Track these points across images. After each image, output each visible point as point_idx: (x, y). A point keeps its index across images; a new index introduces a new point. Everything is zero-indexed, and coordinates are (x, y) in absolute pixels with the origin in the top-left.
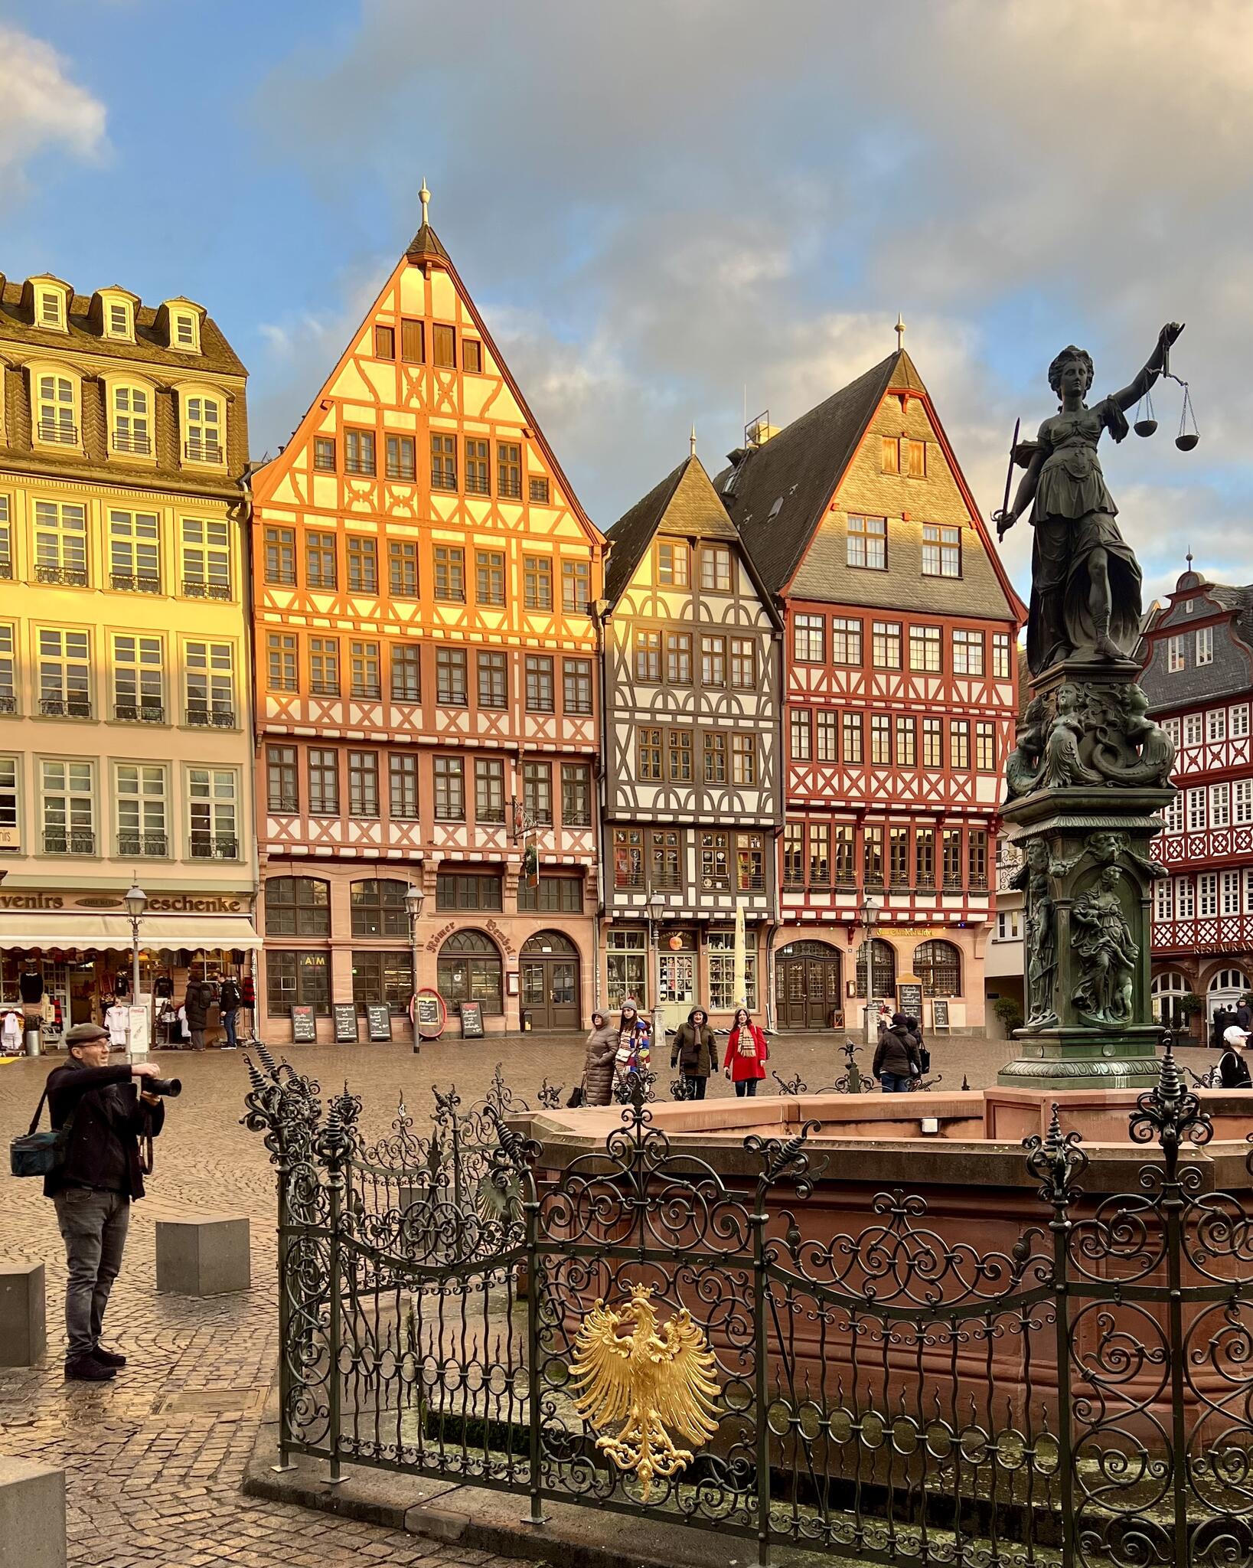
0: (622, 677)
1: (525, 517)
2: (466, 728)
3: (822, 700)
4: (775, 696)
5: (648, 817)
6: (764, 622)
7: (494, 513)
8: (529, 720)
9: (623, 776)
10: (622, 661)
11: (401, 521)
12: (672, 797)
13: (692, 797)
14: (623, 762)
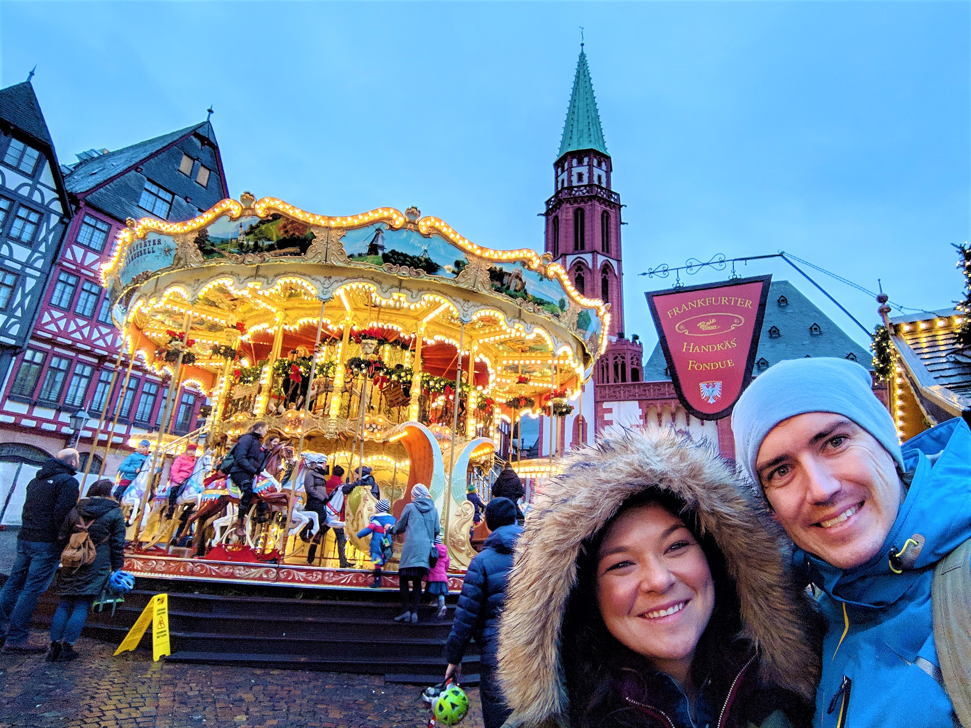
4: (50, 257)
6: (57, 206)
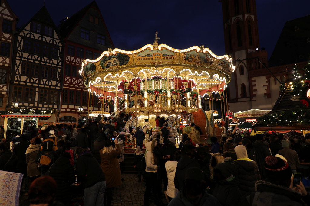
0: (19, 49)
3: (74, 63)
4: (62, 61)
5: (24, 84)
6: (60, 44)
9: (17, 73)
10: (20, 46)
12: (32, 80)
13: (38, 80)
14: (18, 69)
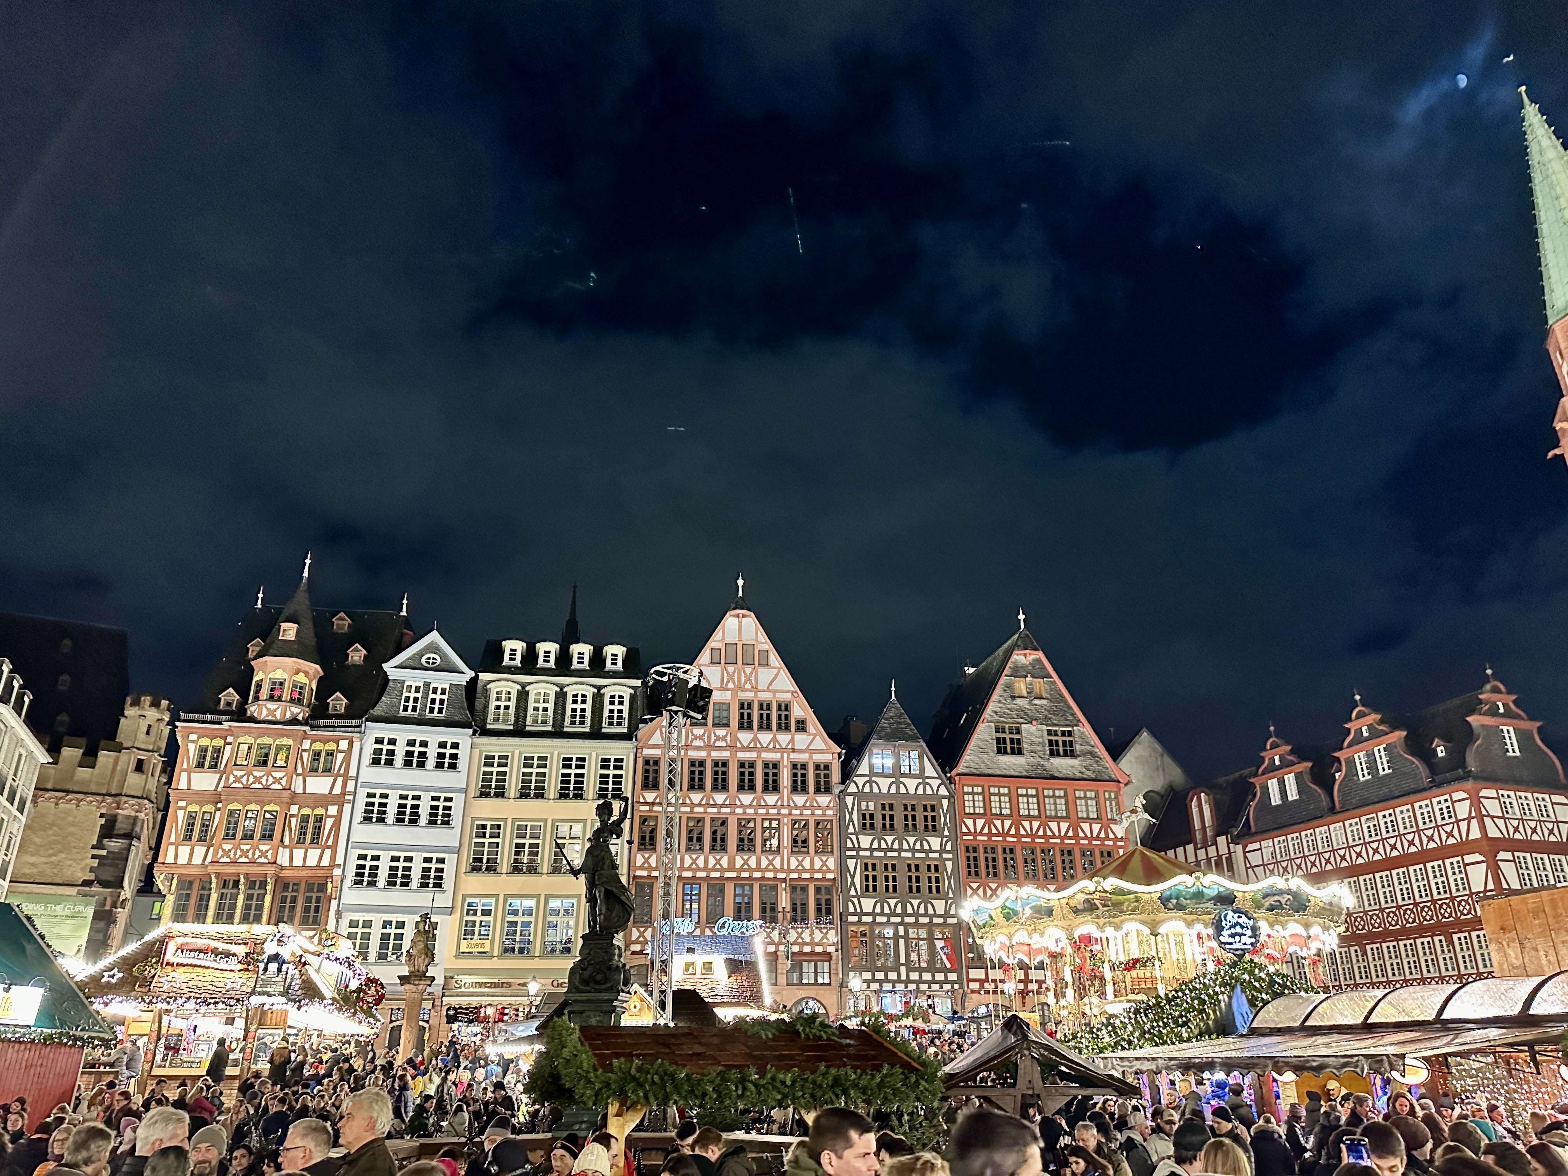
0: (851, 830)
1: (792, 741)
2: (754, 866)
3: (986, 838)
4: (953, 838)
5: (869, 919)
6: (943, 791)
7: (774, 740)
8: (793, 859)
9: (853, 892)
10: (851, 820)
11: (720, 749)
12: (885, 905)
13: (899, 905)
14: (853, 883)
